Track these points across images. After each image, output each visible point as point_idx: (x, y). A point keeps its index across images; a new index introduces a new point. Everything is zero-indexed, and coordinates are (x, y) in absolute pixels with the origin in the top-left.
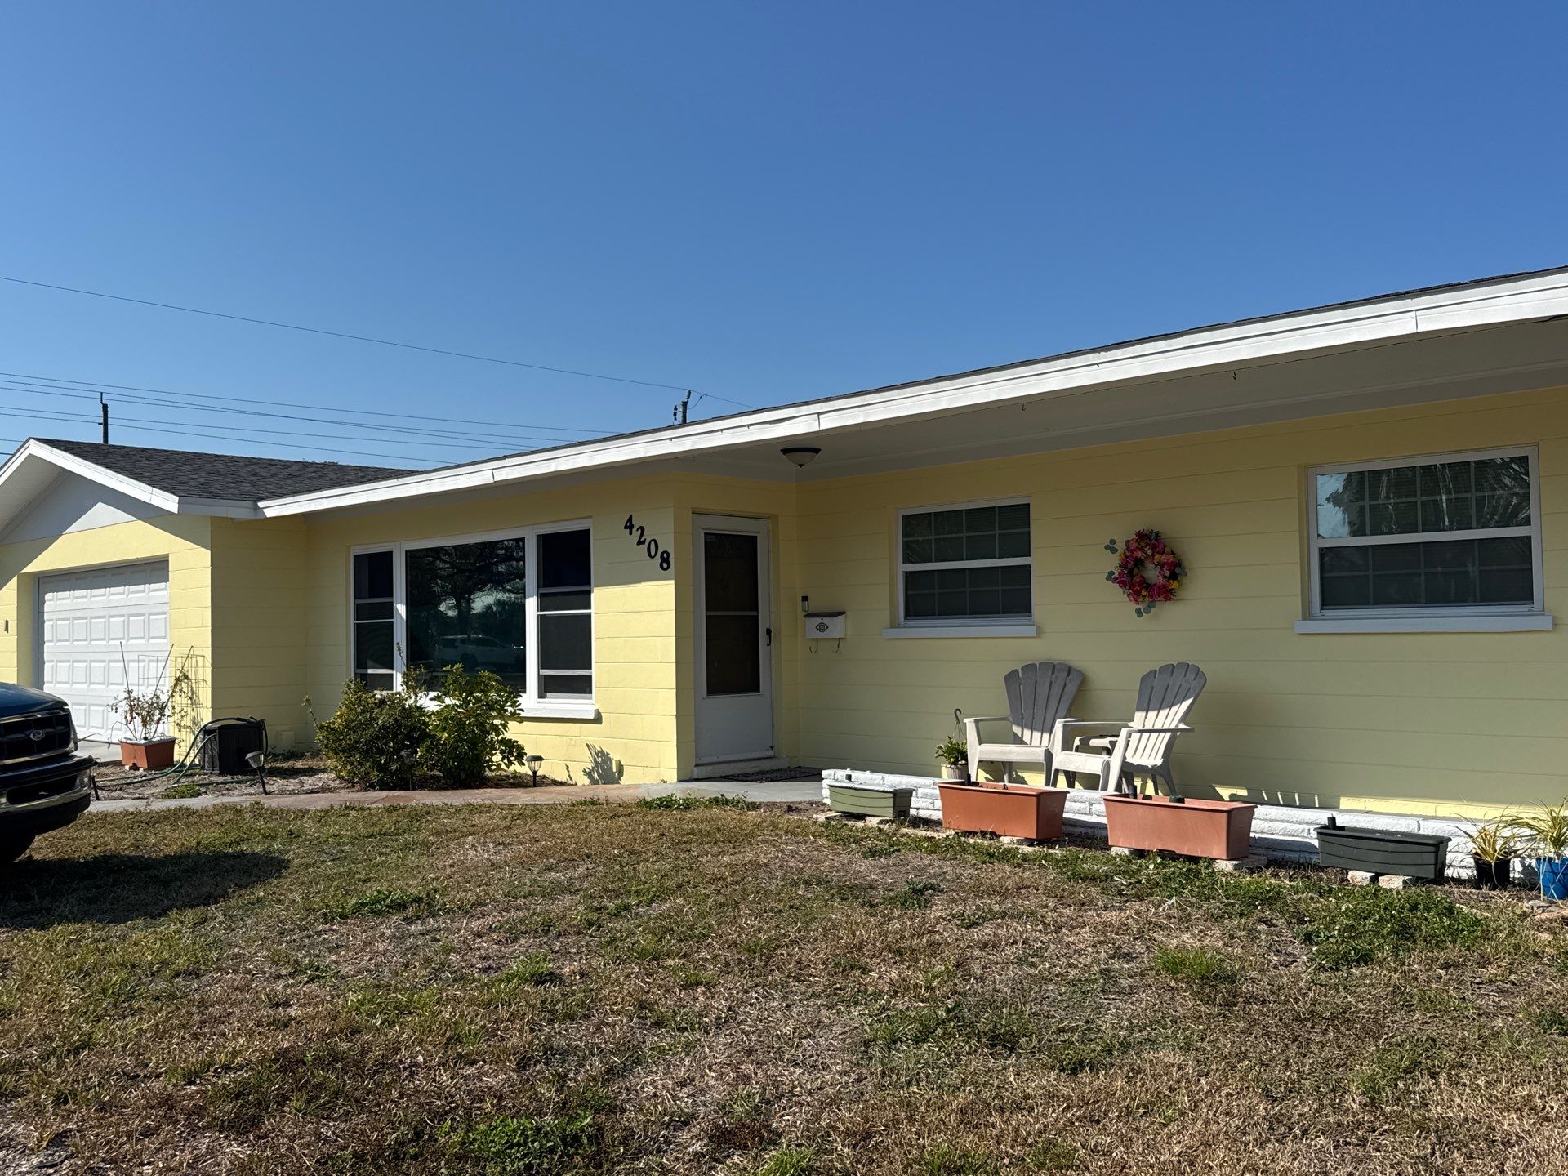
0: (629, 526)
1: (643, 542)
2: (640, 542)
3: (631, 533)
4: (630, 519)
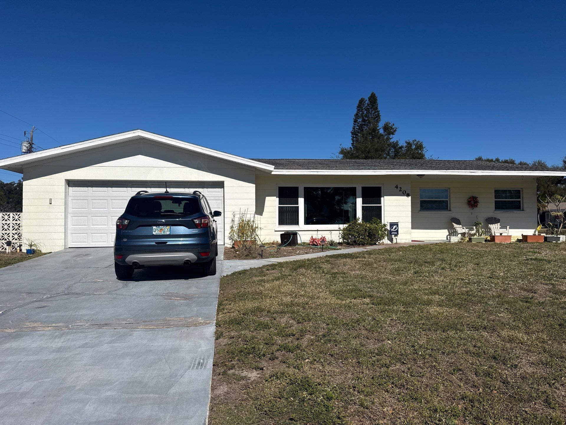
0: (397, 187)
1: (401, 191)
2: (400, 191)
3: (397, 189)
4: (397, 185)
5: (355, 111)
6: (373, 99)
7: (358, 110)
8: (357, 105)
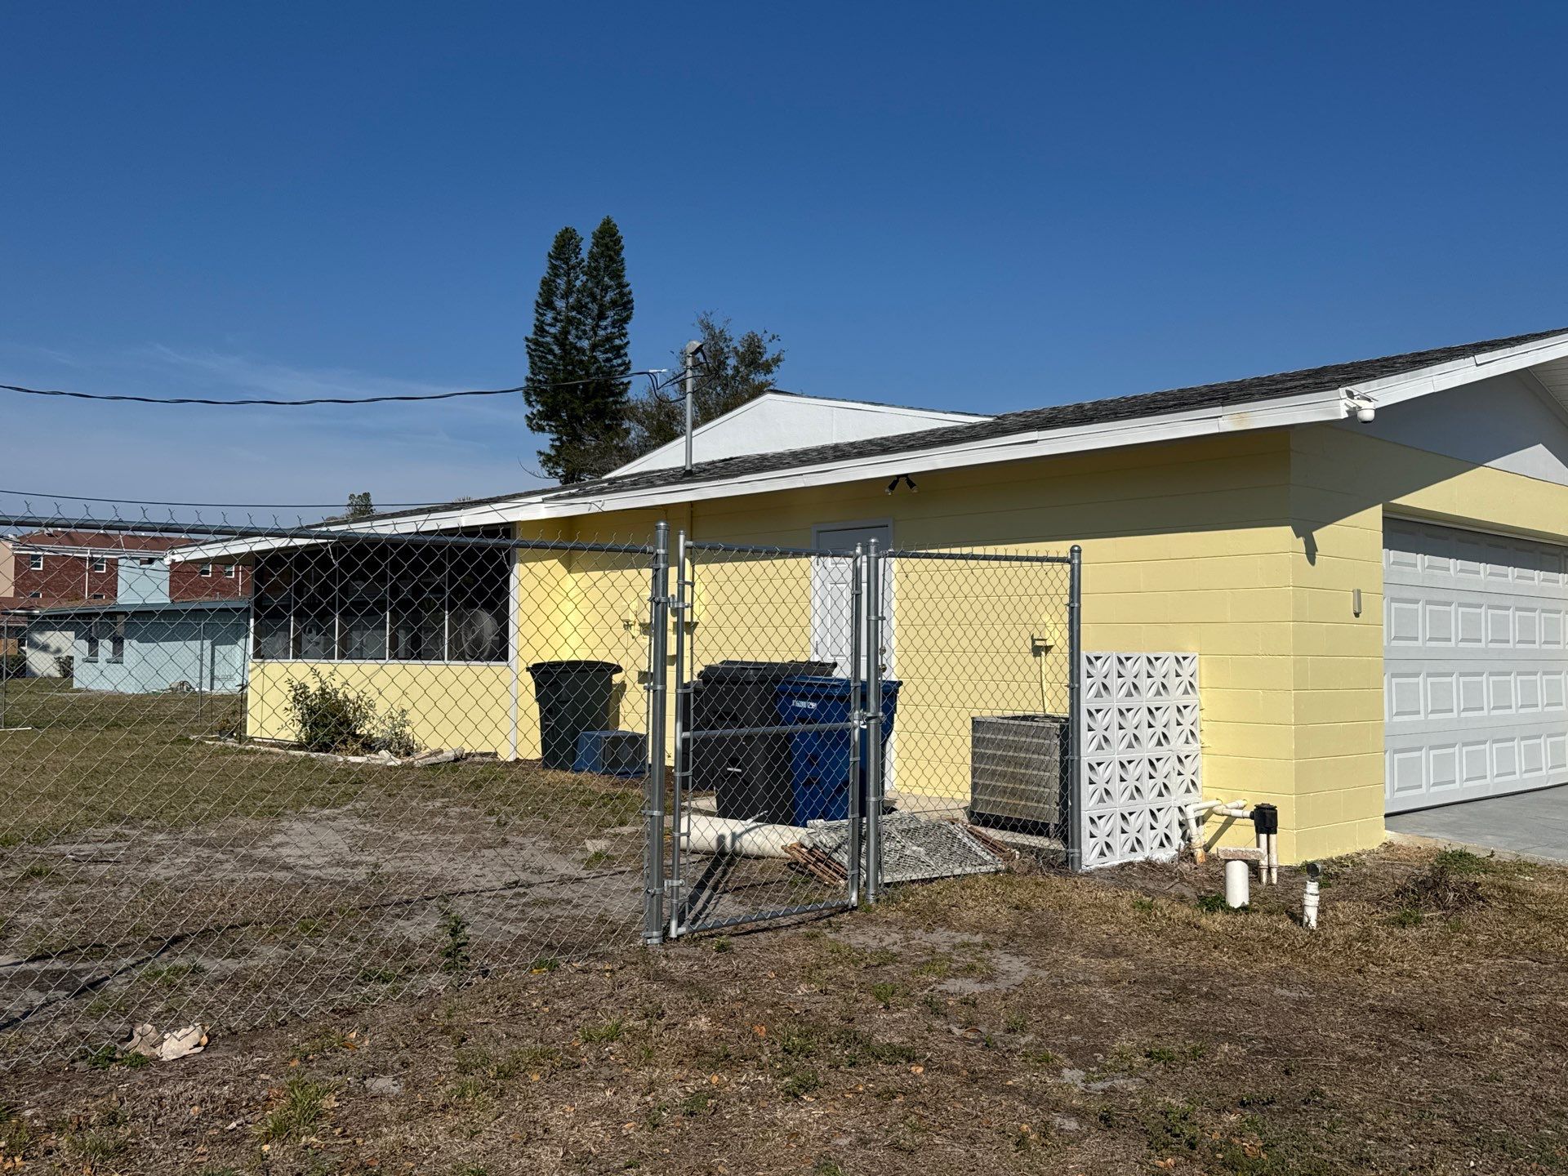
5: (543, 270)
6: (608, 240)
7: (554, 267)
8: (551, 249)
